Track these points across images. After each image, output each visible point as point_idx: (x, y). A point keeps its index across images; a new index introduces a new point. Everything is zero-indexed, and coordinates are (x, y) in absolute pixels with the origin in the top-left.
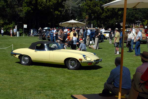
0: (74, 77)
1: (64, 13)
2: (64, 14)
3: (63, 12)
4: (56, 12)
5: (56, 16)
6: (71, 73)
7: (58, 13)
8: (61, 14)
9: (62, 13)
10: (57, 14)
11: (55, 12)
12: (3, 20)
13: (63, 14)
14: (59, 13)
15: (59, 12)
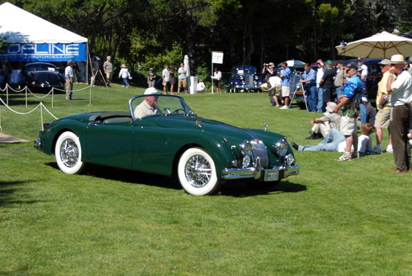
0: (395, 236)
1: (352, 8)
2: (353, 12)
3: (348, 5)
4: (323, 5)
5: (322, 20)
6: (383, 221)
7: (329, 8)
8: (341, 13)
9: (345, 9)
10: (325, 11)
11: (318, 5)
12: (143, 36)
13: (346, 11)
14: (335, 10)
15: (332, 7)
